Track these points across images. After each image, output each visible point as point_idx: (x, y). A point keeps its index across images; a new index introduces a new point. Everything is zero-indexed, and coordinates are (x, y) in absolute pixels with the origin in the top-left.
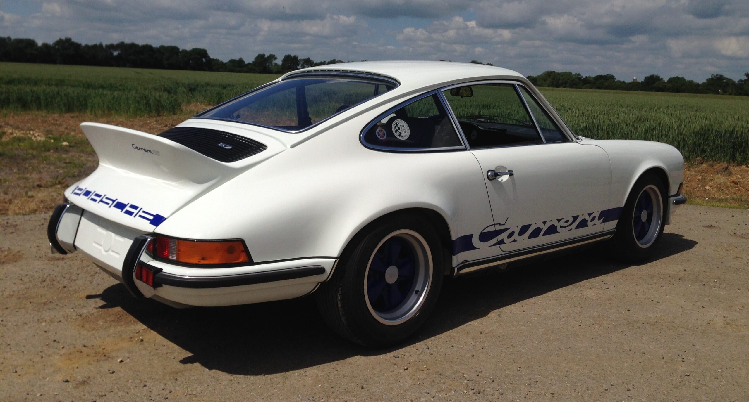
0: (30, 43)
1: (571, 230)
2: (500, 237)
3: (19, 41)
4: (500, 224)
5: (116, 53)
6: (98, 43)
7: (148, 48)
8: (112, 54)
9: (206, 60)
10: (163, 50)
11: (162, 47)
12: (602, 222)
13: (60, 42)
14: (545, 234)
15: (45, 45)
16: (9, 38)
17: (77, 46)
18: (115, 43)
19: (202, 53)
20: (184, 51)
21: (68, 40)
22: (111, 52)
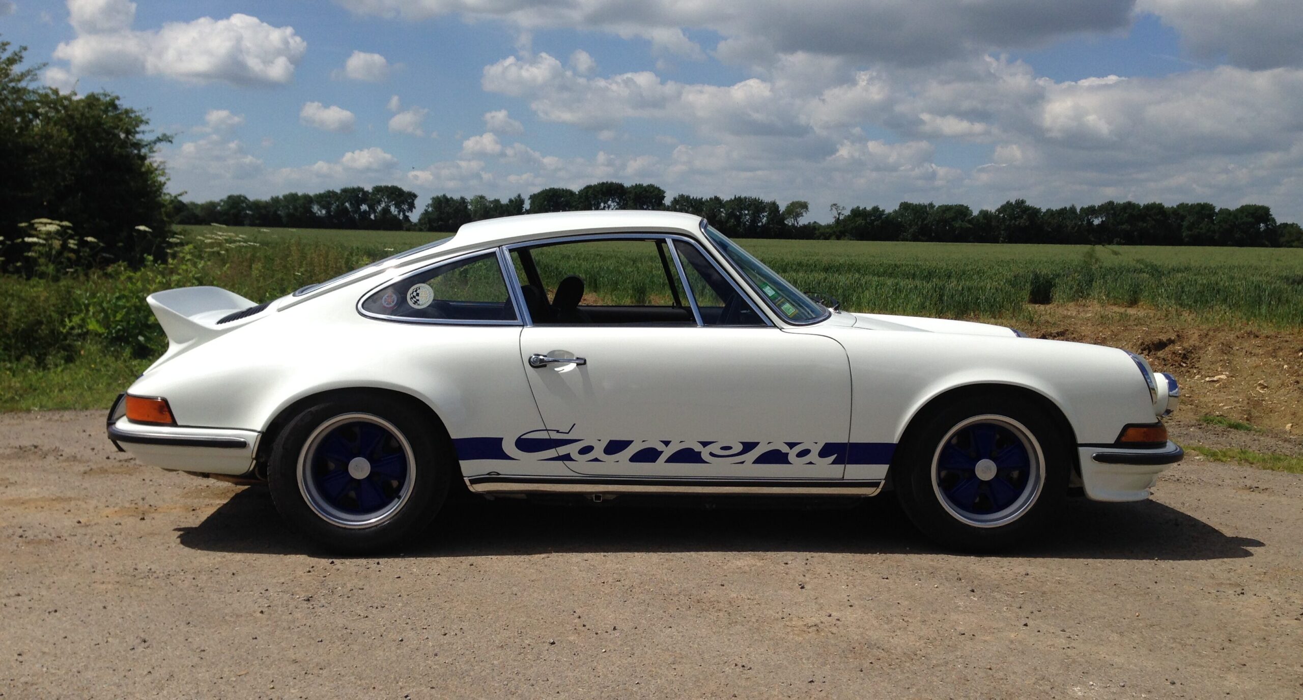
0: (962, 212)
1: (742, 463)
2: (562, 450)
3: (946, 209)
4: (558, 431)
5: (1097, 222)
6: (1068, 206)
7: (1155, 210)
8: (1090, 223)
9: (1267, 226)
10: (1183, 211)
11: (1182, 206)
12: (834, 463)
13: (1007, 208)
14: (671, 460)
15: (985, 214)
16: (931, 206)
17: (1035, 212)
18: (1097, 203)
19: (1261, 214)
20: (1225, 212)
21: (1020, 203)
22: (1089, 220)
